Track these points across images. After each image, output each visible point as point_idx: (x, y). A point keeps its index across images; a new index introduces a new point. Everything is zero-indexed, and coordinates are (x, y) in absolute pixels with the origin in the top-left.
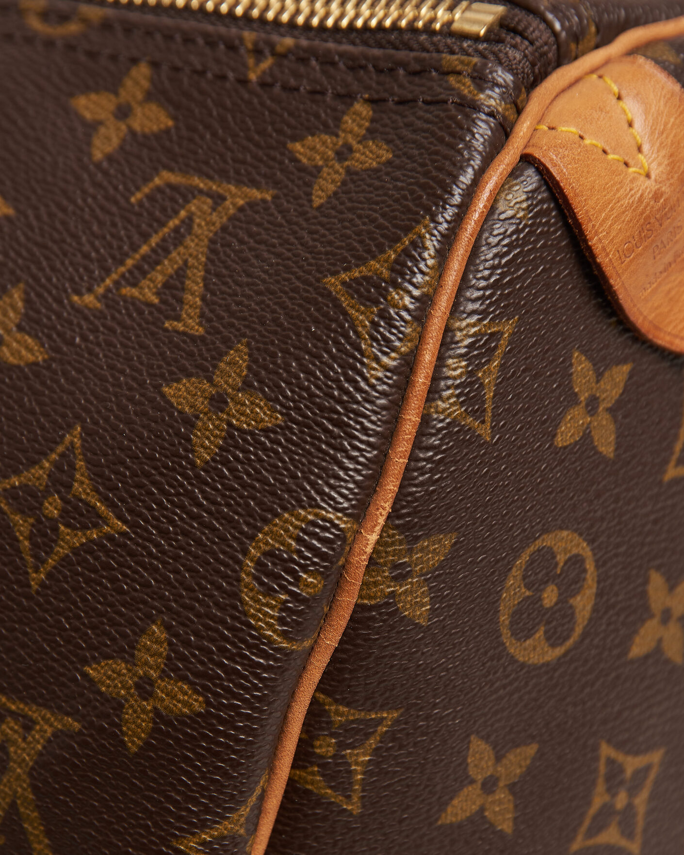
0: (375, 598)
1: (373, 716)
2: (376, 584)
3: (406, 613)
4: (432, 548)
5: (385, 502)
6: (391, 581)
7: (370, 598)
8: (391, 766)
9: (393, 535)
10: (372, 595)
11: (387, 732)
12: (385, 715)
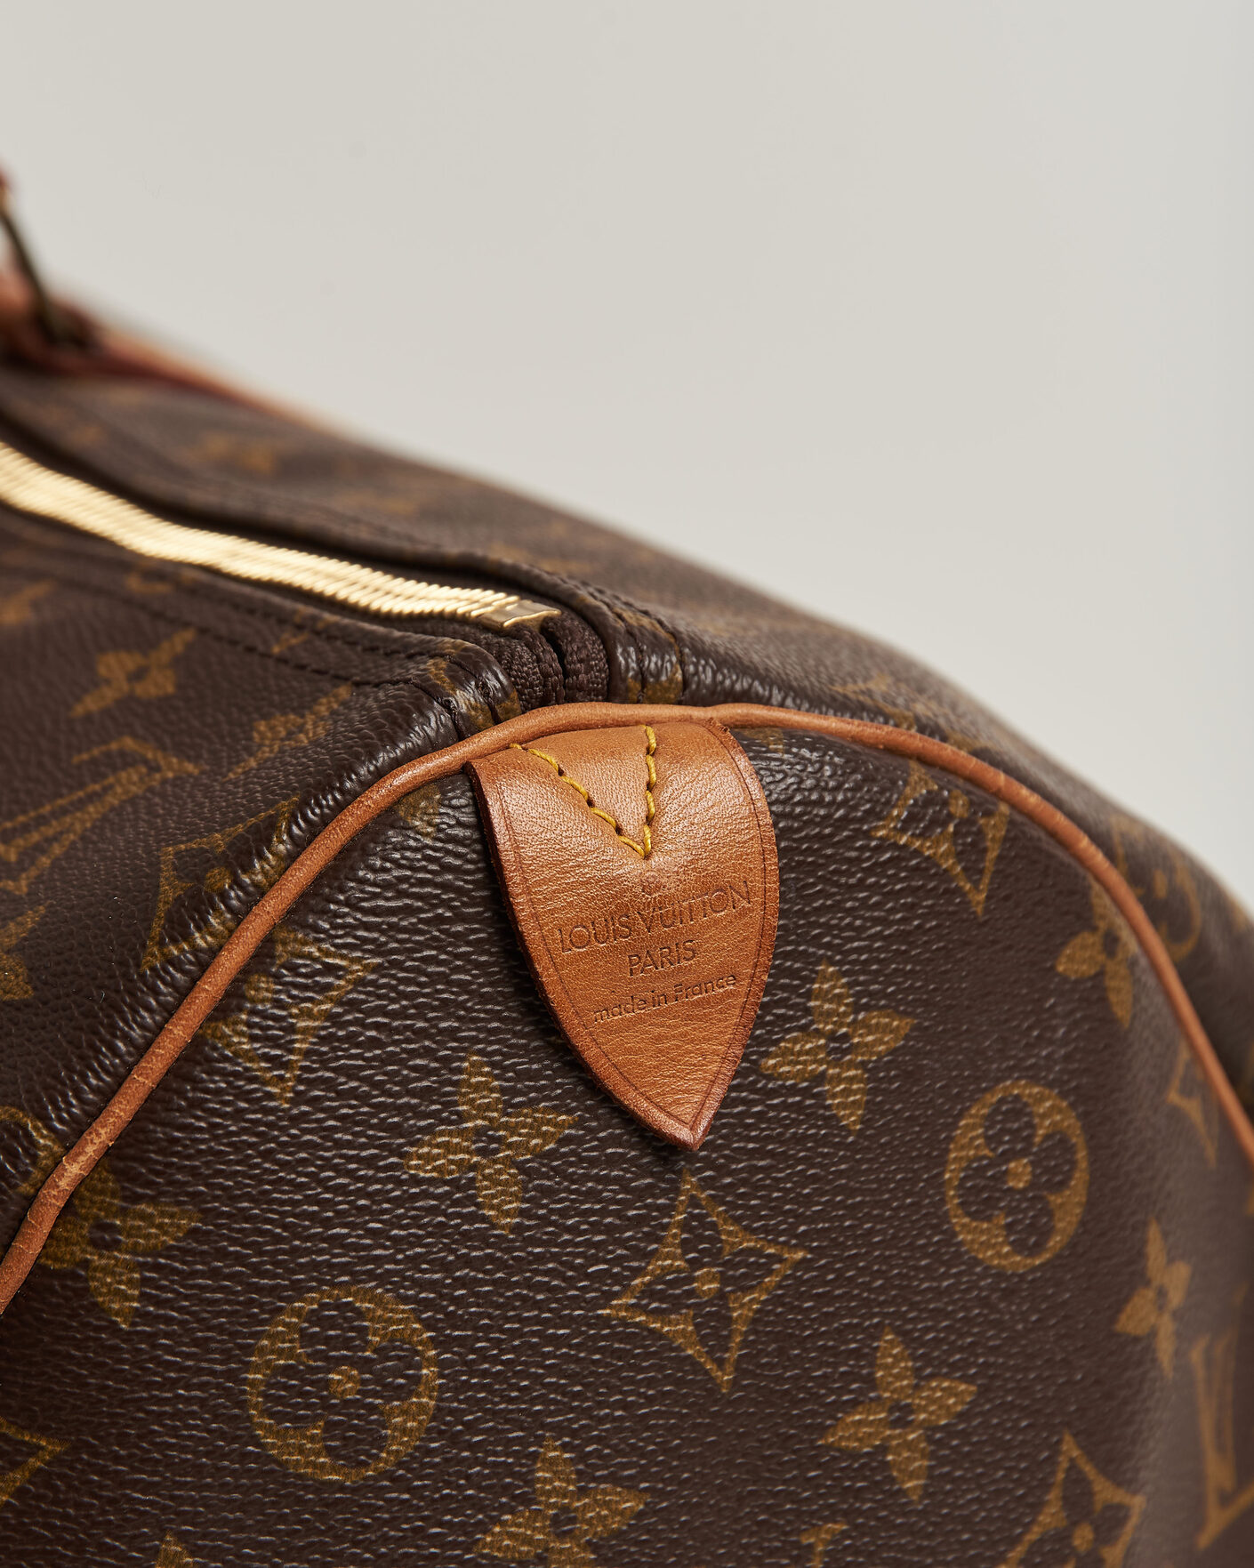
0: (62, 1261)
1: (27, 1439)
2: (68, 1242)
3: (100, 1299)
4: (158, 1221)
5: (102, 1127)
6: (89, 1244)
7: (56, 1259)
8: (36, 1524)
9: (105, 1181)
10: (59, 1255)
11: (40, 1470)
12: (43, 1443)
